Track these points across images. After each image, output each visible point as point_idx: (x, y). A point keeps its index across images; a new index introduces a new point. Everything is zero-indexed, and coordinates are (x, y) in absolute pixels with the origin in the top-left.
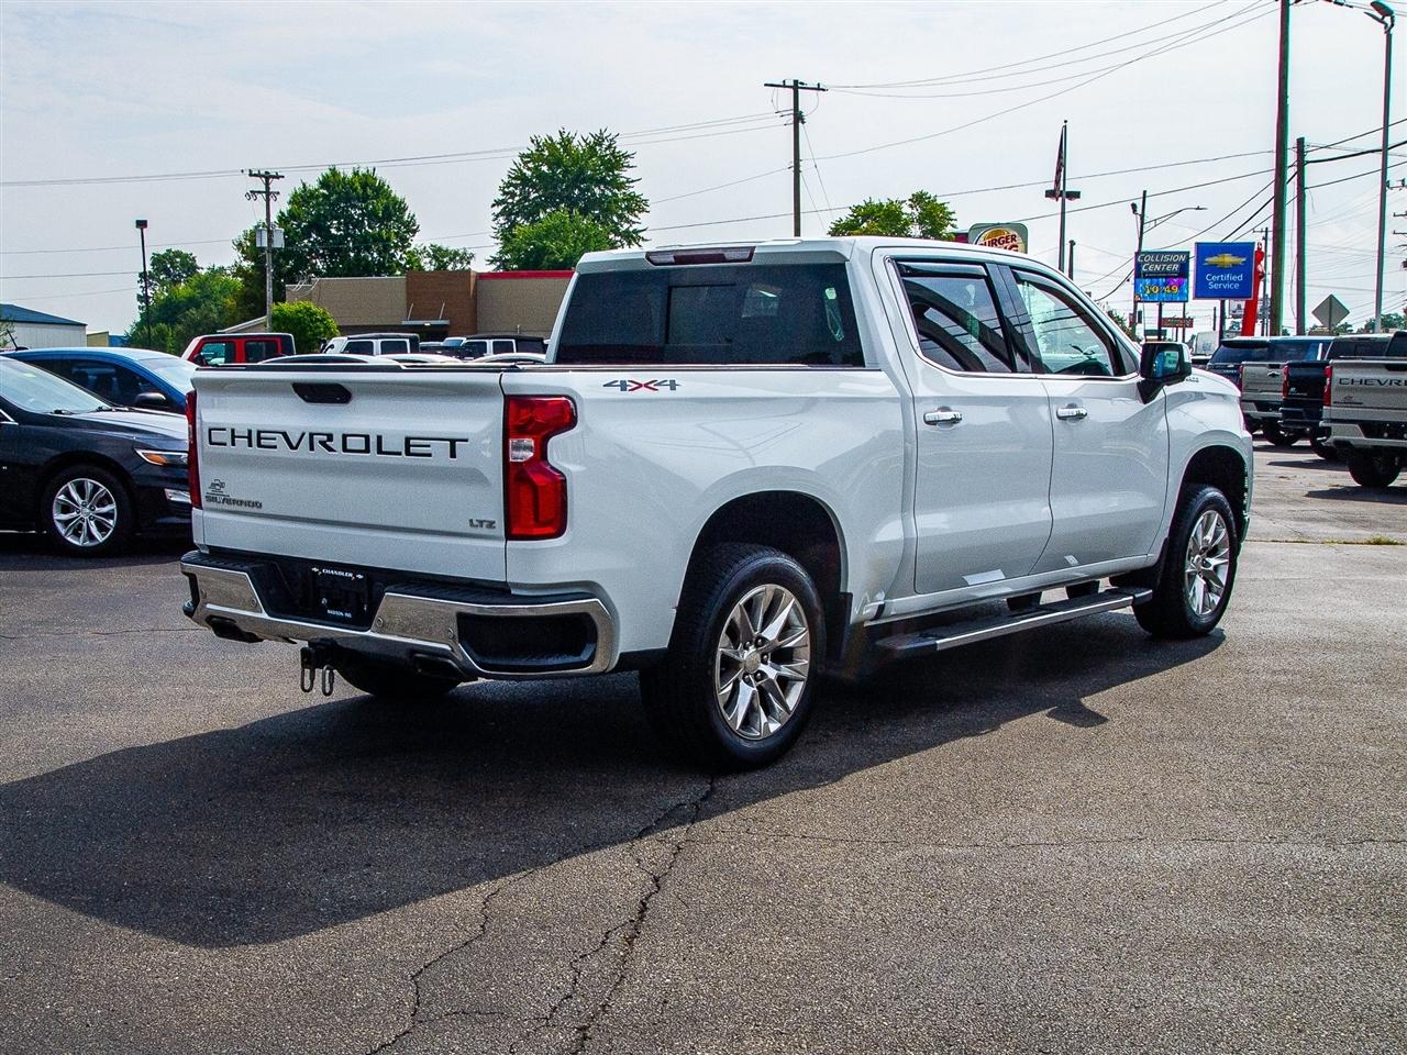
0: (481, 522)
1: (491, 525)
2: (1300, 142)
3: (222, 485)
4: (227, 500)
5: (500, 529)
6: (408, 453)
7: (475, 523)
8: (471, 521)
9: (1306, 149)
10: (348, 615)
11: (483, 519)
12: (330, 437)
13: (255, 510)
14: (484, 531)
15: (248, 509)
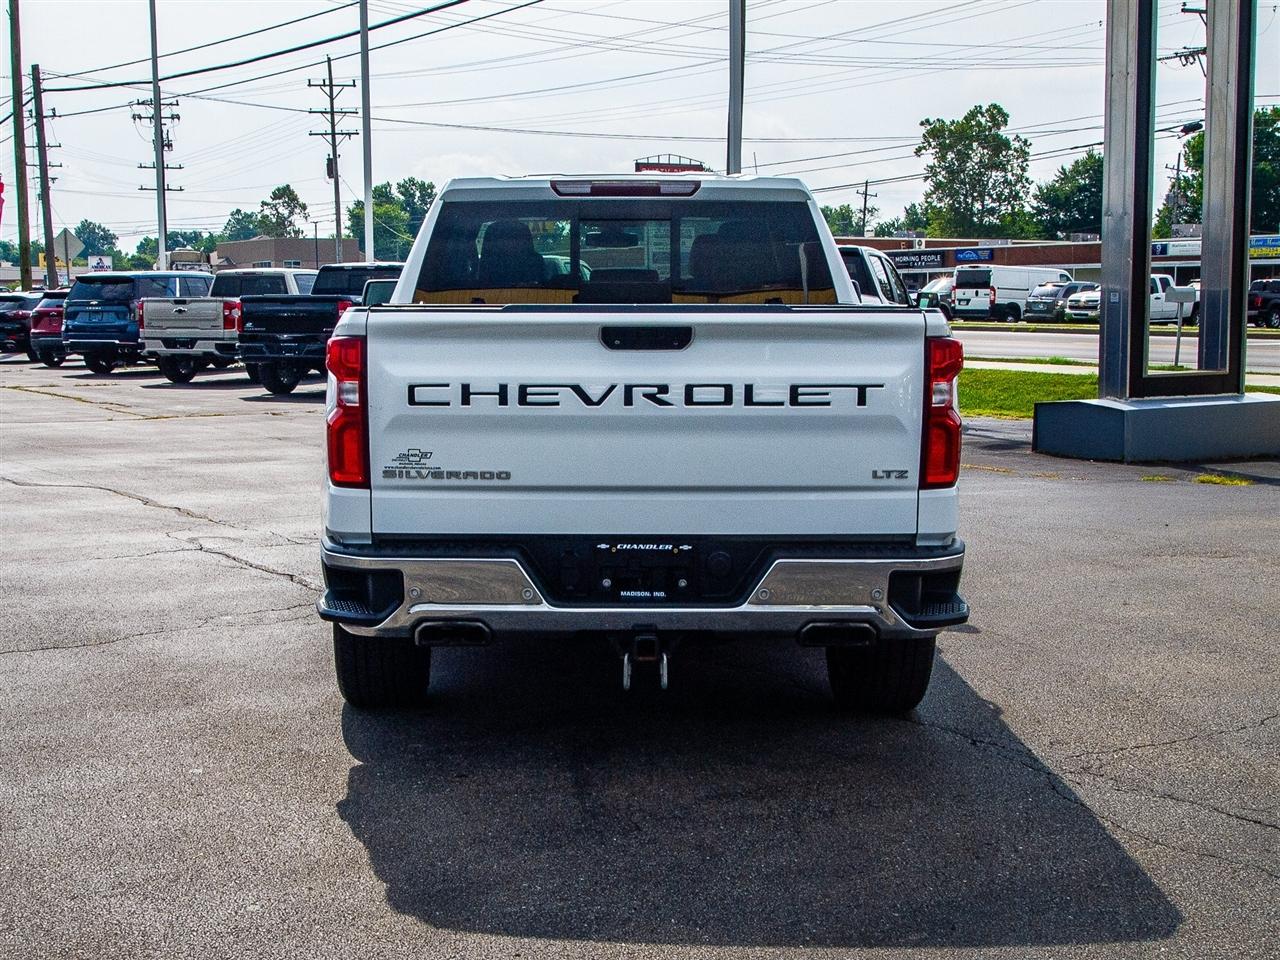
0: (888, 474)
1: (902, 474)
2: (35, 68)
3: (425, 455)
4: (437, 474)
5: (914, 478)
6: (794, 401)
7: (880, 474)
8: (875, 473)
9: (42, 76)
10: (662, 594)
11: (890, 469)
12: (664, 389)
13: (496, 482)
14: (893, 481)
15: (479, 482)
